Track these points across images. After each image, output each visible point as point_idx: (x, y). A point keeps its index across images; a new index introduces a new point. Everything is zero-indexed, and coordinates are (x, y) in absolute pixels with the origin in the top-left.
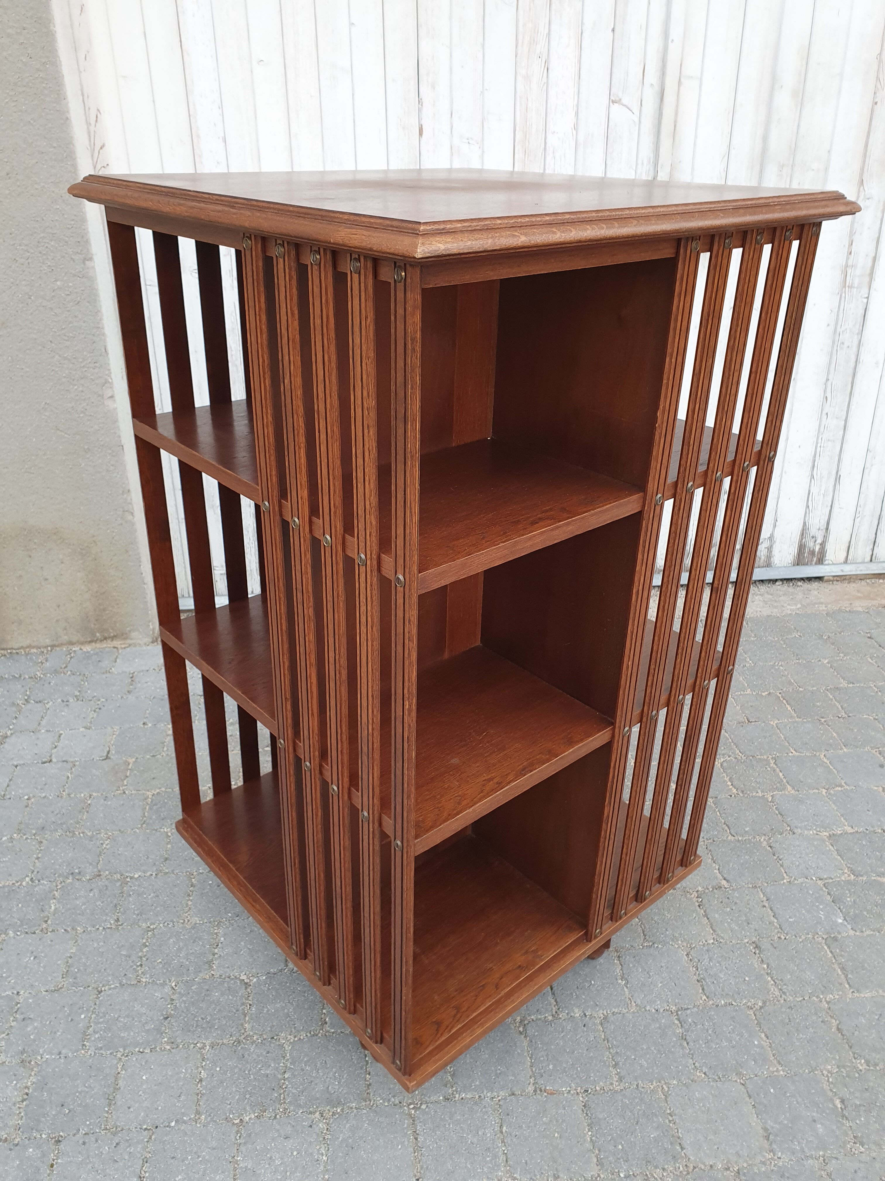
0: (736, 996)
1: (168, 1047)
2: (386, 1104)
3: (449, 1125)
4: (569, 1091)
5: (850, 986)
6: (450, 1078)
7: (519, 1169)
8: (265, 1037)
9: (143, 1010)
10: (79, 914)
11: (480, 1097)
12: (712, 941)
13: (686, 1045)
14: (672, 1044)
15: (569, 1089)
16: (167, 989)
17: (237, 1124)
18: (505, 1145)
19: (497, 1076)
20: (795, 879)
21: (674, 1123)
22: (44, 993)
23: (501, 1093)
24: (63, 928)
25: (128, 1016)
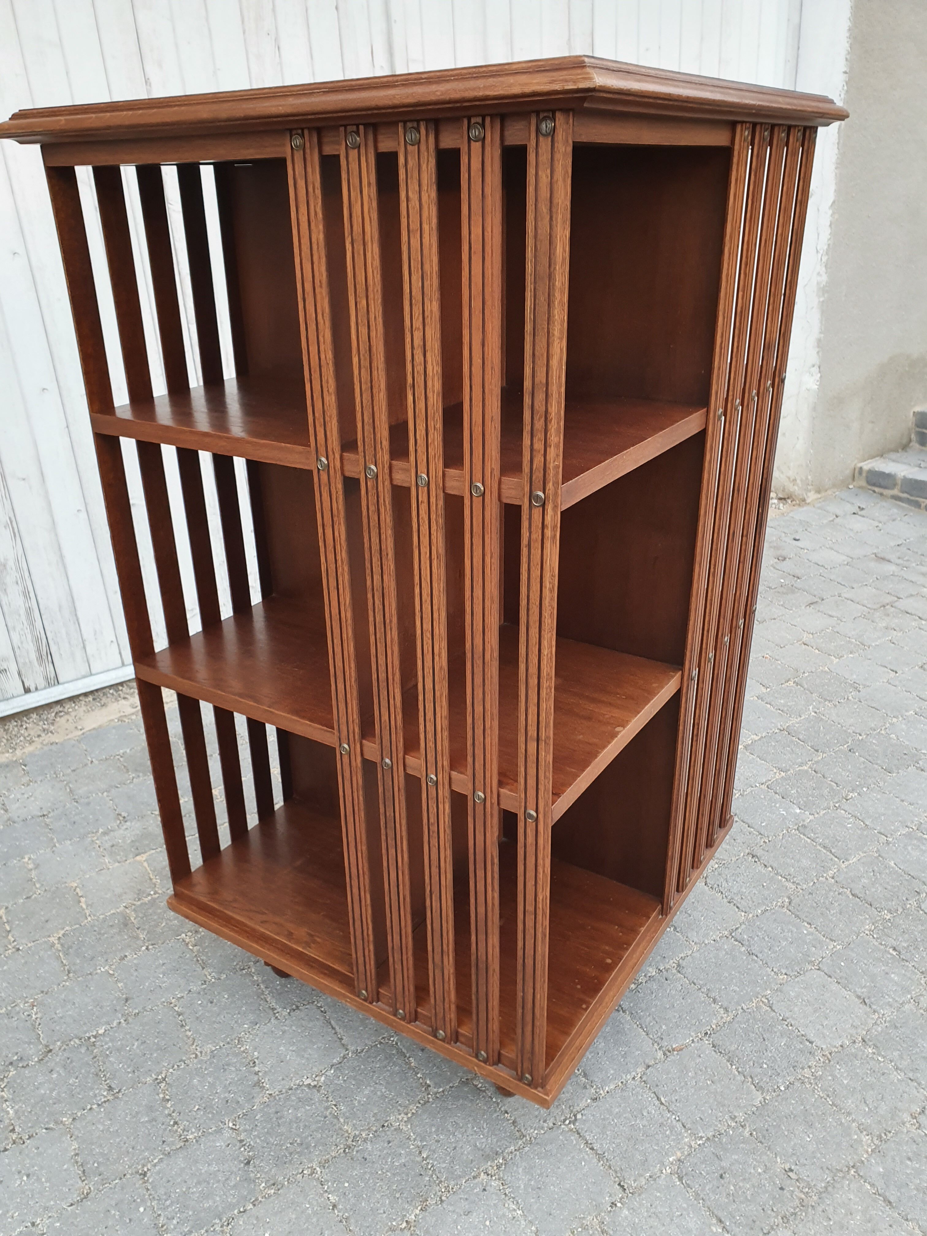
0: (766, 902)
1: (273, 1191)
2: (542, 1132)
3: (613, 1120)
4: (693, 1040)
5: (838, 858)
6: (584, 1079)
7: (699, 1128)
8: (374, 1129)
9: (214, 1168)
10: (55, 1104)
11: (622, 1083)
12: (717, 866)
13: (756, 958)
14: (745, 962)
15: (691, 1039)
16: (227, 1134)
17: (405, 1228)
18: (673, 1114)
19: (625, 1056)
20: (744, 791)
21: (791, 1025)
22: (69, 1209)
23: (638, 1070)
24: (42, 1128)
25: (199, 1183)
